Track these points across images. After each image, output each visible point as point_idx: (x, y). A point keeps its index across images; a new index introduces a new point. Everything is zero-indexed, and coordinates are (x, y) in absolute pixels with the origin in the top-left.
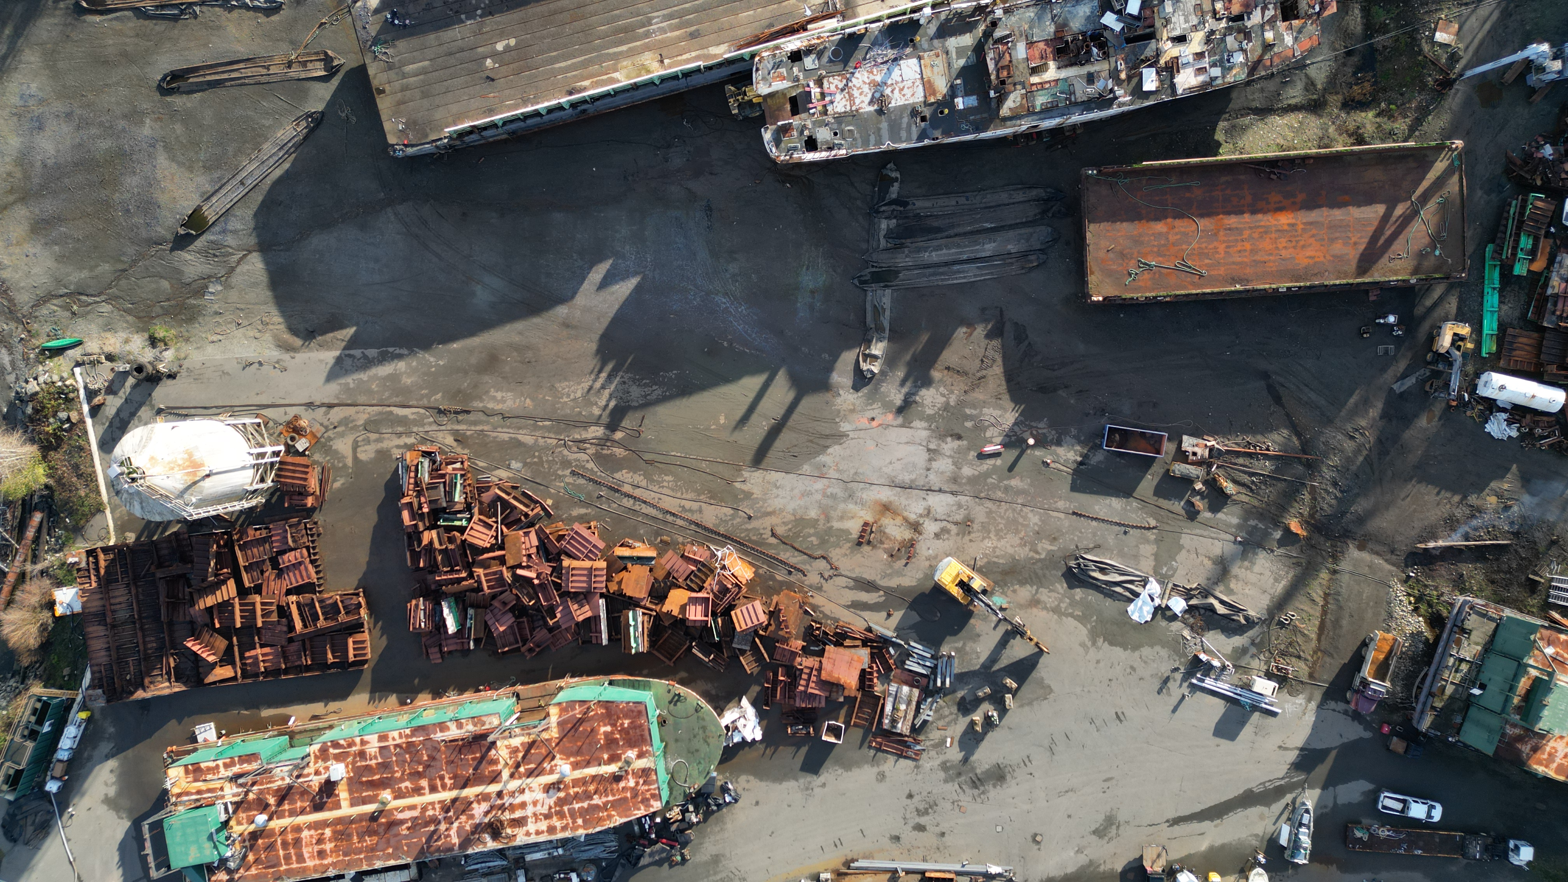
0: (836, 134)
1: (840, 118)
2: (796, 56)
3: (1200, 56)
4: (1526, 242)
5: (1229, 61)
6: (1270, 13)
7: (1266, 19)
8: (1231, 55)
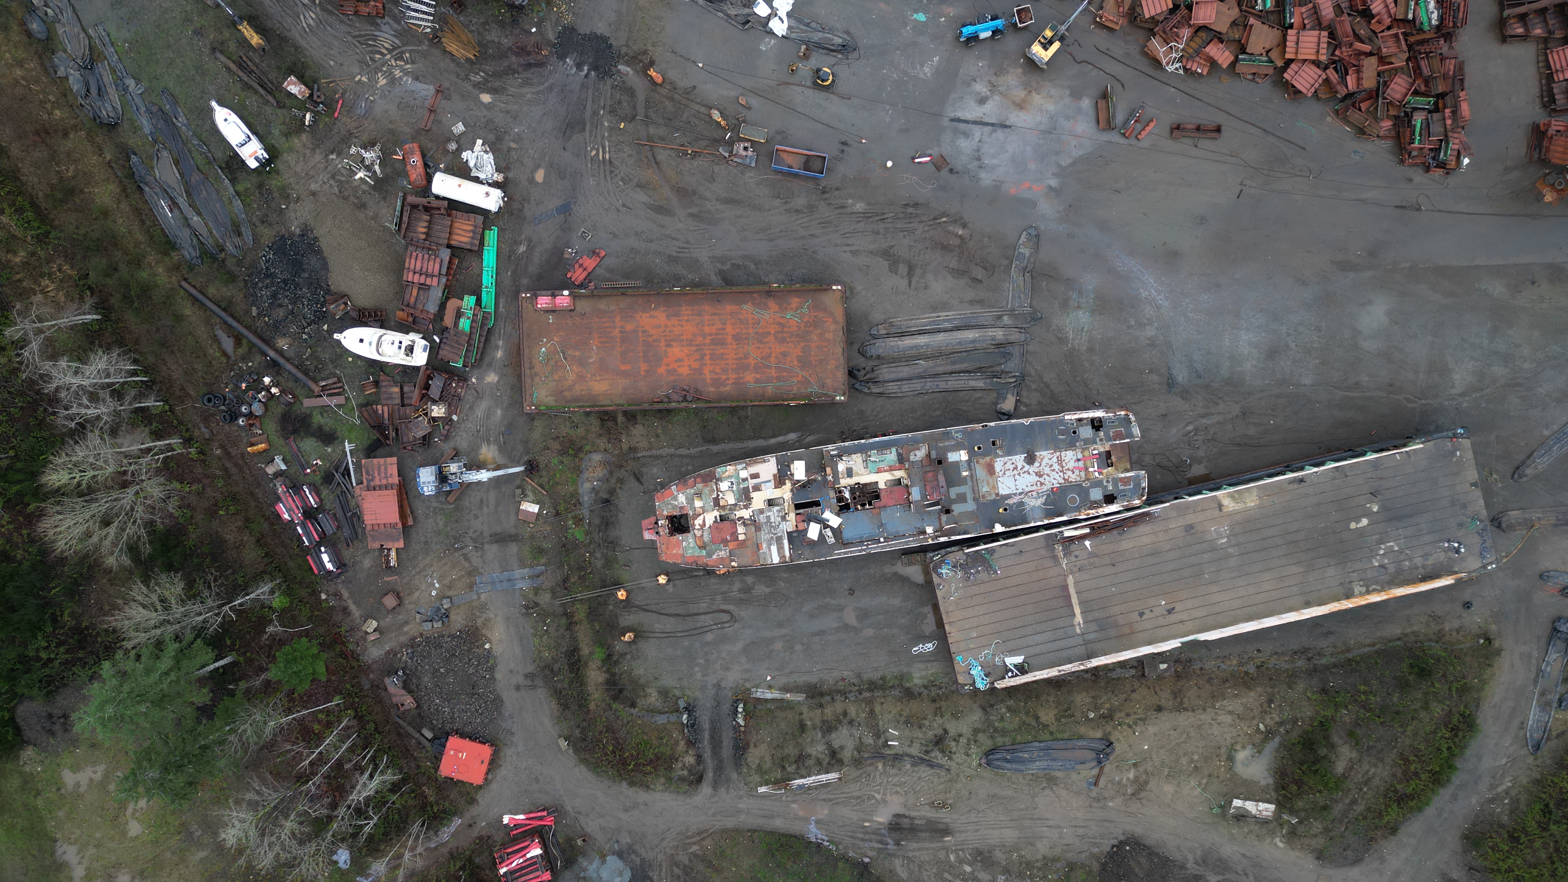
0: (1074, 432)
1: (1071, 445)
2: (1110, 499)
3: (757, 488)
4: (465, 324)
5: (732, 483)
6: (698, 522)
7: (701, 517)
8: (731, 488)
